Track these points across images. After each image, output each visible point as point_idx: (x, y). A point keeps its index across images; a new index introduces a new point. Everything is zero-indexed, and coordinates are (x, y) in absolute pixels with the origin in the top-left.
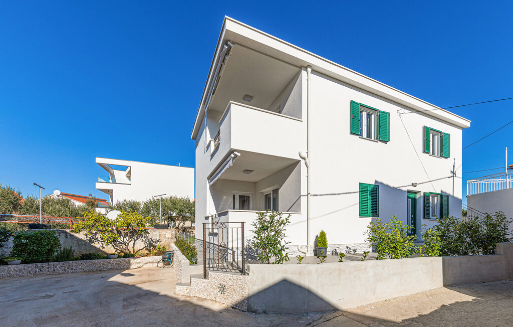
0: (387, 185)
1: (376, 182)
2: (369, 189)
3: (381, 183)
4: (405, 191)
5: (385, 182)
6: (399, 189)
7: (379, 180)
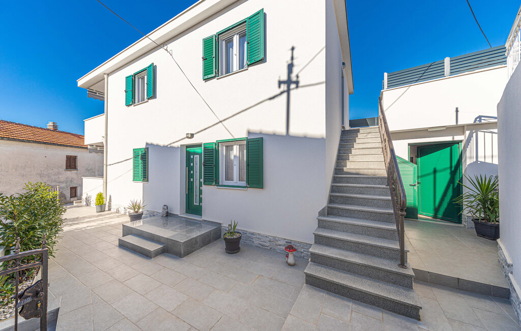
0: (157, 145)
1: (147, 144)
2: (140, 153)
3: (152, 144)
4: (178, 147)
5: (155, 143)
6: (170, 147)
7: (149, 142)
